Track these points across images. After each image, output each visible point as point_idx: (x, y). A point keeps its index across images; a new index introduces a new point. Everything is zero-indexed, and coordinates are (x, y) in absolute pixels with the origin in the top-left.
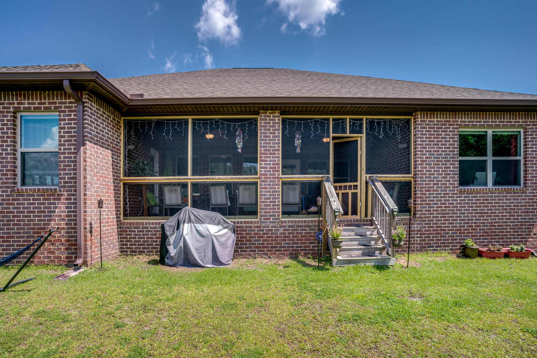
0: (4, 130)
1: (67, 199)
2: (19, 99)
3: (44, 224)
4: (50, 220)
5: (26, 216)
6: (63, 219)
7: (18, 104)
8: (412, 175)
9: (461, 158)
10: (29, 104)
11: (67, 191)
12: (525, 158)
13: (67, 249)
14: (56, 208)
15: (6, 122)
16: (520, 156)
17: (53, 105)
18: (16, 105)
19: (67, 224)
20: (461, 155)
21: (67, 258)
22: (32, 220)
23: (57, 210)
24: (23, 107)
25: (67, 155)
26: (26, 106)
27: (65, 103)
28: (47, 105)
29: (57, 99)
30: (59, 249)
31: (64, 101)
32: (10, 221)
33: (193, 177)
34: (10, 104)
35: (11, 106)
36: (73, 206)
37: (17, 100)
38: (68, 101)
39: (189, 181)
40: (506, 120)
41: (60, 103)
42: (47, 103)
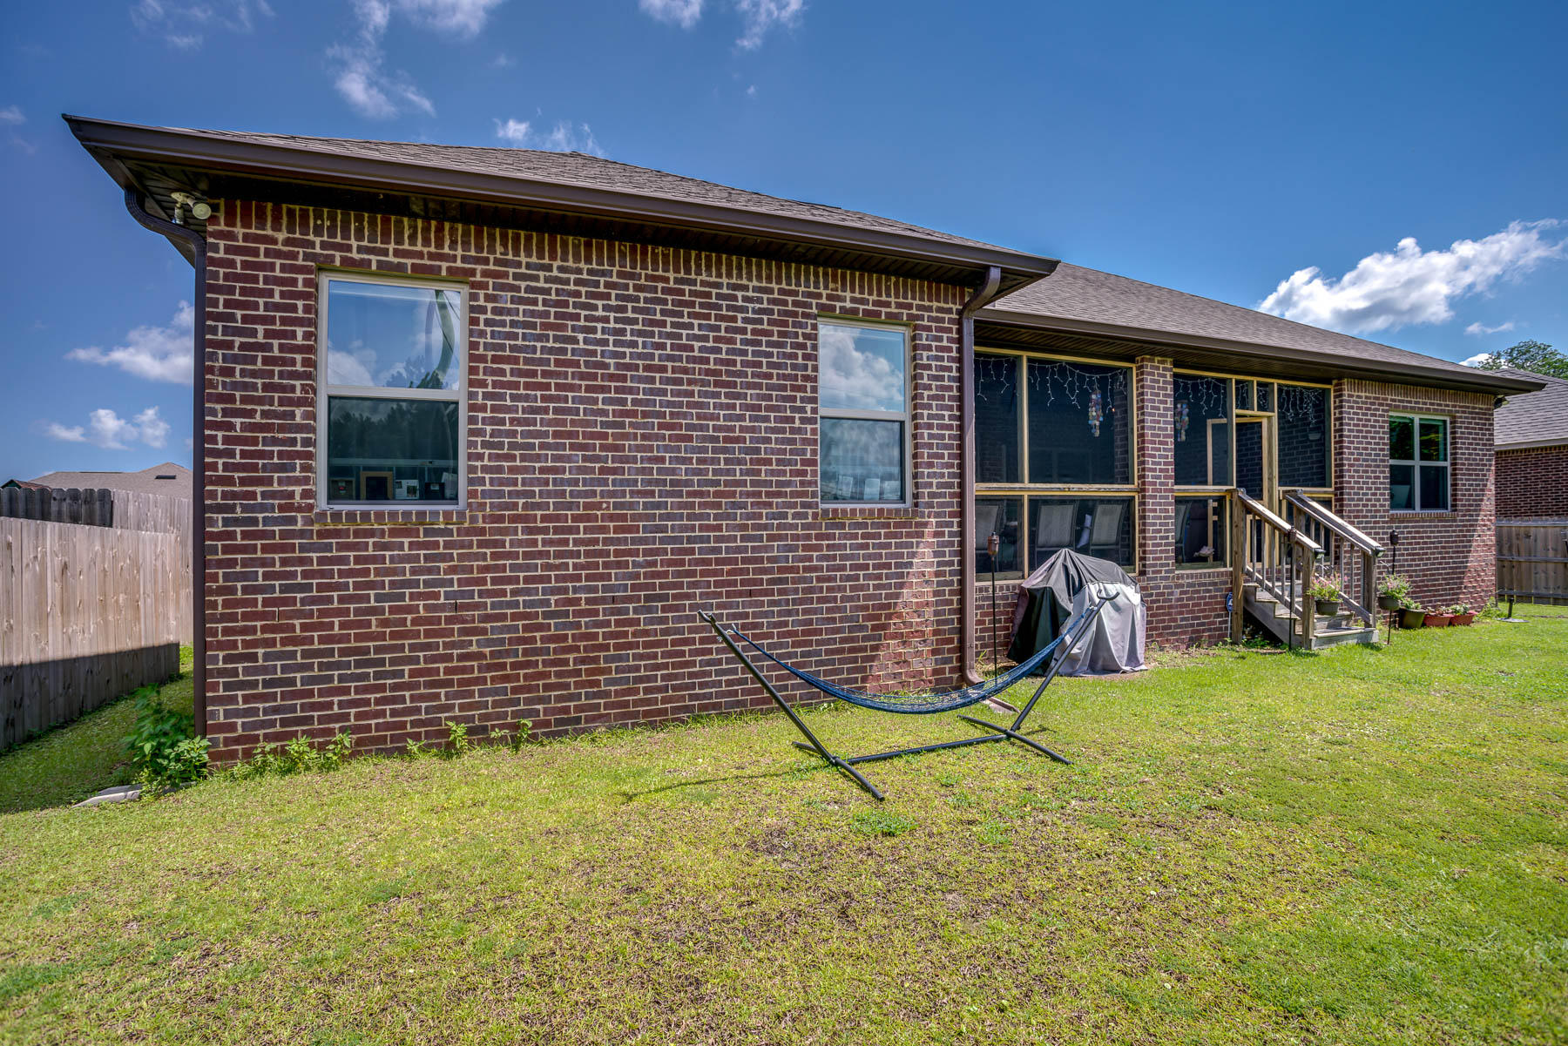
0: (797, 359)
1: (936, 534)
2: (831, 285)
3: (888, 596)
4: (901, 585)
5: (849, 578)
6: (927, 582)
7: (829, 297)
8: (1332, 489)
9: (1392, 462)
10: (853, 300)
11: (937, 515)
12: (1453, 464)
13: (934, 652)
14: (913, 555)
15: (801, 340)
16: (1446, 460)
17: (905, 311)
18: (824, 301)
19: (936, 594)
20: (1392, 457)
21: (935, 672)
22: (862, 588)
23: (915, 560)
24: (841, 308)
25: (935, 431)
26: (848, 305)
27: (930, 309)
28: (893, 310)
29: (914, 298)
30: (918, 654)
31: (926, 303)
32: (811, 590)
33: (1032, 485)
34: (810, 295)
35: (814, 302)
36: (947, 549)
37: (826, 287)
38: (935, 304)
39: (1026, 494)
40: (1422, 401)
41: (919, 308)
42: (893, 305)
